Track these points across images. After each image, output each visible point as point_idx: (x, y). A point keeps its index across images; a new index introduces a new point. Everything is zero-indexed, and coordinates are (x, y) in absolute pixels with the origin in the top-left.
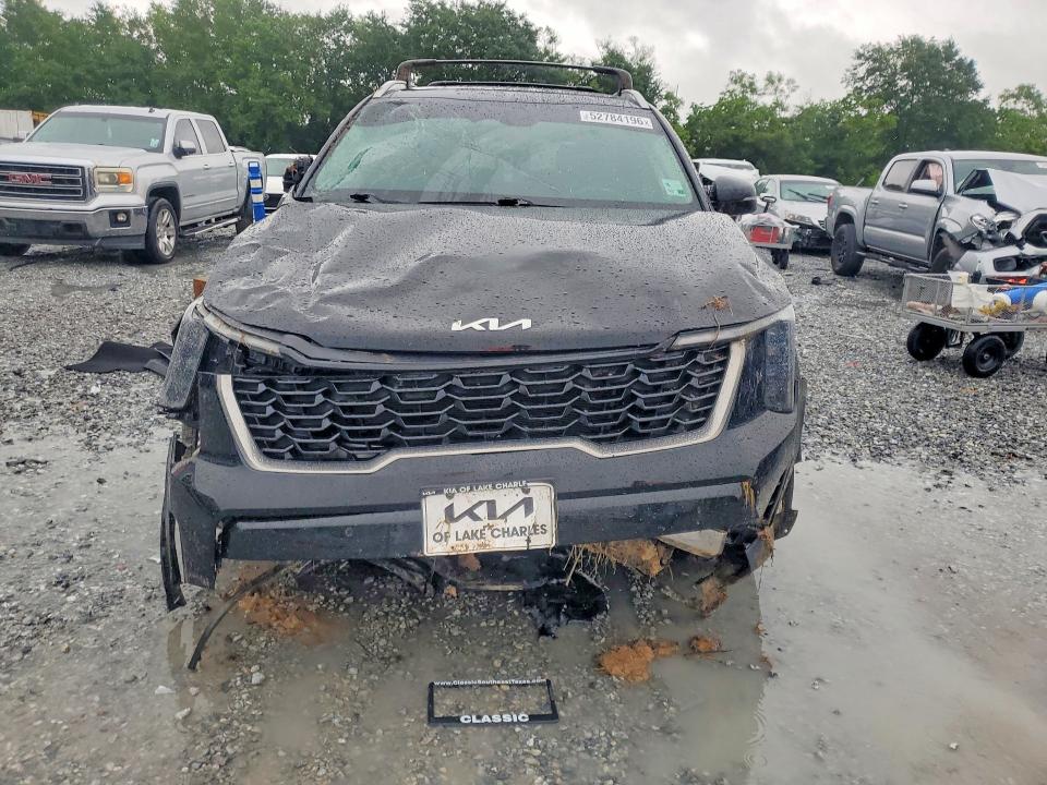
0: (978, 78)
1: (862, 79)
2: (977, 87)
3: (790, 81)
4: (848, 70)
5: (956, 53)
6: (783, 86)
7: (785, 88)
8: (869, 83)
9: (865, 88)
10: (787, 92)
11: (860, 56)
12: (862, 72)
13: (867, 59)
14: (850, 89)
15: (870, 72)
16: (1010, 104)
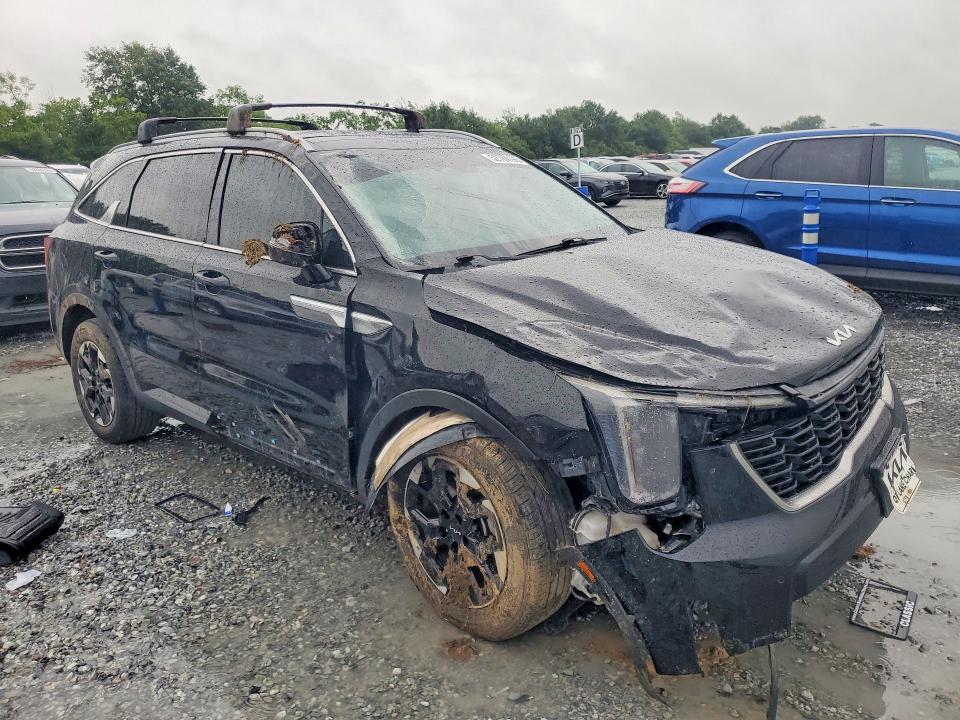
0: (200, 81)
1: (100, 79)
2: (202, 89)
3: (24, 80)
4: (84, 71)
5: (177, 60)
6: (17, 83)
7: (21, 86)
8: (108, 83)
9: (105, 87)
10: (24, 90)
11: (92, 58)
12: (98, 72)
13: (100, 61)
14: (92, 88)
15: (107, 73)
16: (225, 102)
